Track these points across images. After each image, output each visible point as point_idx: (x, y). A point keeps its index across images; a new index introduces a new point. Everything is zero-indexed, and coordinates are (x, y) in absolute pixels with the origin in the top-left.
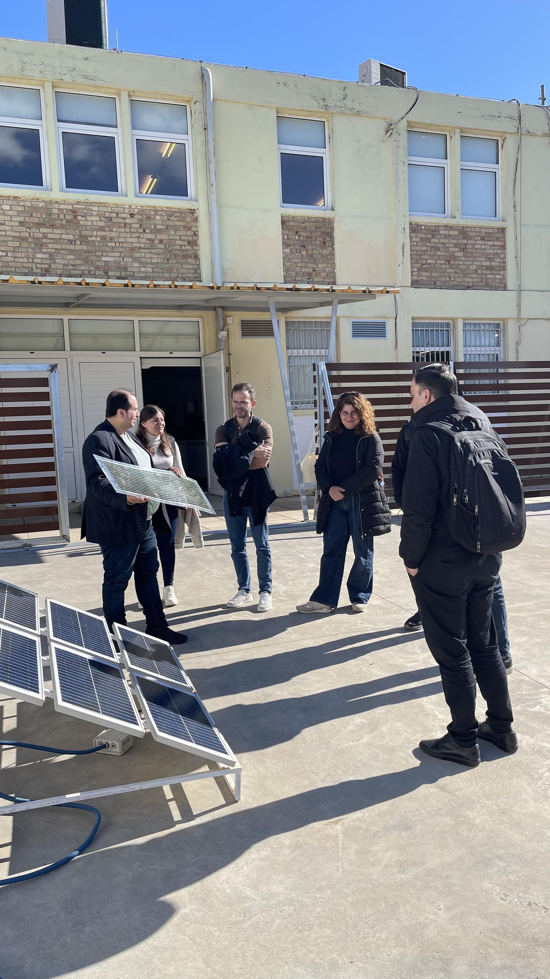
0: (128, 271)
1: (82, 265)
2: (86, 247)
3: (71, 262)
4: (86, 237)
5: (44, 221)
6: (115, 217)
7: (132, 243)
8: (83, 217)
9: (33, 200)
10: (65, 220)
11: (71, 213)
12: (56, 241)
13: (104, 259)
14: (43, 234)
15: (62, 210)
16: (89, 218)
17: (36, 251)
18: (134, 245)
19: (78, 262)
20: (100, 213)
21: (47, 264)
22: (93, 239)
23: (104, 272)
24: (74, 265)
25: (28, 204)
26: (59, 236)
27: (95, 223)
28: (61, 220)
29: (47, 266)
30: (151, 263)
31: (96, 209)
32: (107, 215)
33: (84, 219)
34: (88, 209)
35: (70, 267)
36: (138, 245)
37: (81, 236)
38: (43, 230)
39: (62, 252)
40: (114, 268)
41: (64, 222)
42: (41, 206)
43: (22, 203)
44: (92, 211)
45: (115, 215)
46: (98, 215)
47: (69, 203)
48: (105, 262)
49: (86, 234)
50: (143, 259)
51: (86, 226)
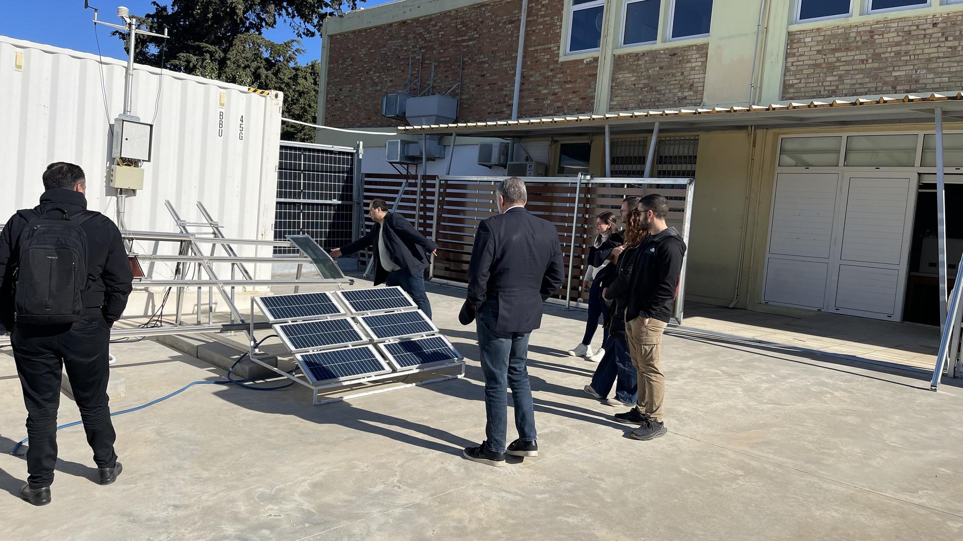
0: (919, 84)
1: (870, 82)
2: (877, 64)
3: (859, 81)
4: (879, 54)
5: (840, 46)
6: (915, 30)
7: (929, 54)
8: (879, 35)
9: (834, 29)
10: (861, 41)
11: (868, 34)
12: (847, 63)
13: (894, 74)
14: (837, 58)
15: (860, 32)
16: (885, 35)
17: (828, 74)
18: (931, 56)
19: (867, 80)
20: (899, 28)
21: (835, 85)
22: (887, 55)
23: (892, 88)
24: (860, 84)
25: (829, 33)
26: (851, 58)
27: (891, 40)
28: (857, 42)
29: (835, 88)
30: (950, 72)
31: (896, 25)
32: (906, 29)
33: (881, 37)
34: (887, 27)
35: (857, 86)
36: (936, 55)
37: (874, 54)
38: (837, 55)
39: (852, 72)
40: (904, 82)
41: (860, 44)
42: (840, 32)
43: (823, 34)
44: (890, 28)
45: (915, 28)
46: (896, 31)
47: (868, 24)
48: (895, 76)
49: (880, 52)
50: (940, 69)
51: (881, 44)
